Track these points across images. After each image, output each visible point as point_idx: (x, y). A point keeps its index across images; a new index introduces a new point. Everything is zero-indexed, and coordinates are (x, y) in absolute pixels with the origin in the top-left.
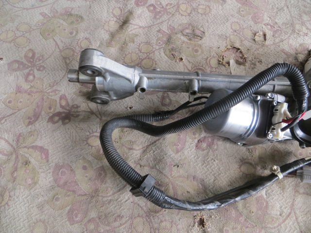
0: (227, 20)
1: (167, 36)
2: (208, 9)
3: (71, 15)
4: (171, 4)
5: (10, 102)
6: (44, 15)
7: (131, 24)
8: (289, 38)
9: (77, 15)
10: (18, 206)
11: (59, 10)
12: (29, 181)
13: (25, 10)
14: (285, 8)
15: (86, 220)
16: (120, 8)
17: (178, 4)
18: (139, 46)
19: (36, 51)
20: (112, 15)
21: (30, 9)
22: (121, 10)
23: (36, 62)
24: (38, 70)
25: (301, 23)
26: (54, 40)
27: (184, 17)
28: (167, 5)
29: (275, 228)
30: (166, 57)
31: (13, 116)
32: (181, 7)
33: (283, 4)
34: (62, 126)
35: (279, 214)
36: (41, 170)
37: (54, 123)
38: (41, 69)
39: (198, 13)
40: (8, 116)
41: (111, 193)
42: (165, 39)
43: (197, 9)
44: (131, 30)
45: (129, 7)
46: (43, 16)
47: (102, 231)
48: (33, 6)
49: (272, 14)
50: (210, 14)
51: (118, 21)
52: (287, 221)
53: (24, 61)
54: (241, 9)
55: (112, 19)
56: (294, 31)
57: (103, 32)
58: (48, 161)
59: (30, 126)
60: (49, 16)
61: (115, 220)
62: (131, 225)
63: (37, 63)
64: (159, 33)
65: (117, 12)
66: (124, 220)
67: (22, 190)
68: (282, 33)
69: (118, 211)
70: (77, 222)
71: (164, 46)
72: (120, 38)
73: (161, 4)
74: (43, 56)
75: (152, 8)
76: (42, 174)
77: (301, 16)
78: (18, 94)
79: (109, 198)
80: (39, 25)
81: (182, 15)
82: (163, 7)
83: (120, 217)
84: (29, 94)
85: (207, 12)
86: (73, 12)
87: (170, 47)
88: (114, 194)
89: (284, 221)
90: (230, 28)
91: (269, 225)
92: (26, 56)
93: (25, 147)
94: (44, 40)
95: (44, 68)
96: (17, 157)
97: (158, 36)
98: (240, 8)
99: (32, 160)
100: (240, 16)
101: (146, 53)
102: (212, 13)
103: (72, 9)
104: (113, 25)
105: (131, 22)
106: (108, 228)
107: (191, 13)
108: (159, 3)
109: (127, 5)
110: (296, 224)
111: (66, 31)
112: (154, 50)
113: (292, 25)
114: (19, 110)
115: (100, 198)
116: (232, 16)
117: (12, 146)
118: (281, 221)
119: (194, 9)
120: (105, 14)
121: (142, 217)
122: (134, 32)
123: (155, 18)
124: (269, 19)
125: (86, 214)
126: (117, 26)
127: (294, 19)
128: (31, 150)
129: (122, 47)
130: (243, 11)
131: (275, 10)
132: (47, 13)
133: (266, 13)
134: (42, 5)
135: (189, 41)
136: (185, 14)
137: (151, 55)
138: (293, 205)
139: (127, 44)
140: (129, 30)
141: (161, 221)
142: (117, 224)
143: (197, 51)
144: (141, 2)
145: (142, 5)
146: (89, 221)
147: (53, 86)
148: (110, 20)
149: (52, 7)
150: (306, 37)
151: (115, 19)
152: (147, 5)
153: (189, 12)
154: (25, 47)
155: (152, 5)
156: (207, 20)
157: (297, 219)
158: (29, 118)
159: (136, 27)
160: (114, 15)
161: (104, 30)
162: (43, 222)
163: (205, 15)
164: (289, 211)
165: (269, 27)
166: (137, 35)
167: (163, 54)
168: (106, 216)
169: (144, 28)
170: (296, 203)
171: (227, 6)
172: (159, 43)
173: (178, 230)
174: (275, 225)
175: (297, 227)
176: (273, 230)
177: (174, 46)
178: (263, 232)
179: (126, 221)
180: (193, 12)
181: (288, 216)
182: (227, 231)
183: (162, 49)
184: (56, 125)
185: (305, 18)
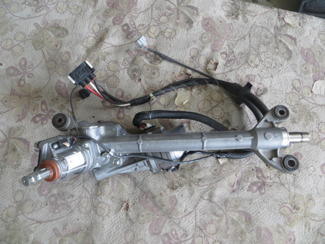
0: (189, 45)
1: (133, 57)
2: (174, 33)
3: (58, 28)
4: (143, 25)
5: (6, 101)
7: (105, 42)
8: (238, 69)
9: (63, 28)
10: (7, 179)
11: (49, 22)
12: (15, 163)
13: (22, 20)
14: (247, 38)
15: (50, 195)
16: (99, 24)
17: (149, 24)
18: (109, 64)
19: (28, 60)
20: (92, 32)
21: (26, 18)
22: (100, 27)
23: (27, 69)
24: (28, 77)
25: (256, 54)
26: (42, 51)
27: (151, 39)
28: (139, 26)
30: (128, 77)
31: (8, 113)
32: (151, 29)
33: (246, 33)
34: (41, 126)
35: (184, 210)
36: (23, 157)
37: (36, 122)
38: (31, 76)
39: (165, 36)
40: (4, 112)
41: (69, 179)
42: (130, 60)
43: (164, 33)
44: (104, 49)
45: (107, 24)
46: (36, 26)
47: (59, 203)
48: (29, 16)
49: (233, 42)
50: (174, 39)
51: (96, 37)
52: (188, 216)
53: (18, 67)
54: (204, 36)
55: (91, 35)
56: (247, 62)
57: (81, 47)
58: (28, 150)
59: (19, 123)
60: (40, 27)
61: (69, 198)
62: (79, 202)
63: (28, 71)
64: (127, 54)
65: (96, 28)
66: (75, 198)
67: (10, 169)
68: (234, 63)
69: (72, 192)
70: (44, 195)
71: (128, 66)
72: (94, 55)
73: (134, 24)
74: (32, 65)
75: (126, 28)
76: (24, 159)
77: (259, 46)
78: (12, 96)
79: (67, 182)
80: (32, 35)
81: (150, 37)
82: (135, 28)
83: (73, 196)
84: (20, 97)
85: (172, 37)
86: (60, 25)
87: (133, 68)
89: (186, 216)
90: (188, 54)
91: (174, 217)
92: (20, 64)
93: (14, 138)
94: (34, 50)
95: (33, 75)
96: (8, 145)
97: (125, 56)
98: (203, 34)
99: (18, 148)
100: (201, 43)
101: (113, 71)
102: (177, 37)
103: (60, 21)
104: (91, 41)
105: (105, 41)
106: (63, 202)
107: (158, 36)
108: (133, 23)
109: (105, 23)
110: (194, 219)
111: (53, 43)
112: (120, 69)
113: (248, 55)
114: (12, 109)
116: (194, 42)
117: (5, 135)
118: (184, 215)
119: (161, 32)
120: (86, 30)
121: (87, 198)
122: (106, 50)
123: (127, 37)
124: (227, 47)
125: (50, 191)
126: (94, 42)
127: (252, 49)
128: (18, 141)
129: (95, 63)
130: (205, 38)
131: (237, 39)
132: (40, 24)
133: (226, 42)
134: (36, 16)
135: (150, 64)
136: (153, 36)
137: (117, 73)
138: (196, 206)
139: (99, 61)
140: (102, 49)
141: (100, 202)
142: (70, 200)
143: (154, 74)
144: (117, 21)
145: (118, 24)
146: (52, 196)
147: (38, 92)
148: (89, 36)
149: (44, 19)
150: (255, 68)
151: (94, 35)
152: (123, 24)
153: (156, 34)
154: (20, 56)
155: (126, 25)
156: (170, 45)
157: (196, 216)
158: (19, 116)
159: (109, 45)
160: (93, 31)
161: (83, 46)
162: (22, 192)
163: (170, 39)
164: (192, 210)
165: (225, 56)
166: (109, 54)
167: (126, 74)
168: (63, 194)
169: (115, 47)
170: (199, 205)
171: (192, 31)
172: (125, 63)
173: (109, 210)
174: (179, 217)
175: (194, 222)
176: (176, 221)
177: (137, 67)
178: (168, 220)
179: (76, 200)
180: (160, 35)
181: (190, 213)
182: (142, 216)
183: (126, 69)
184: (37, 124)
185: (263, 49)
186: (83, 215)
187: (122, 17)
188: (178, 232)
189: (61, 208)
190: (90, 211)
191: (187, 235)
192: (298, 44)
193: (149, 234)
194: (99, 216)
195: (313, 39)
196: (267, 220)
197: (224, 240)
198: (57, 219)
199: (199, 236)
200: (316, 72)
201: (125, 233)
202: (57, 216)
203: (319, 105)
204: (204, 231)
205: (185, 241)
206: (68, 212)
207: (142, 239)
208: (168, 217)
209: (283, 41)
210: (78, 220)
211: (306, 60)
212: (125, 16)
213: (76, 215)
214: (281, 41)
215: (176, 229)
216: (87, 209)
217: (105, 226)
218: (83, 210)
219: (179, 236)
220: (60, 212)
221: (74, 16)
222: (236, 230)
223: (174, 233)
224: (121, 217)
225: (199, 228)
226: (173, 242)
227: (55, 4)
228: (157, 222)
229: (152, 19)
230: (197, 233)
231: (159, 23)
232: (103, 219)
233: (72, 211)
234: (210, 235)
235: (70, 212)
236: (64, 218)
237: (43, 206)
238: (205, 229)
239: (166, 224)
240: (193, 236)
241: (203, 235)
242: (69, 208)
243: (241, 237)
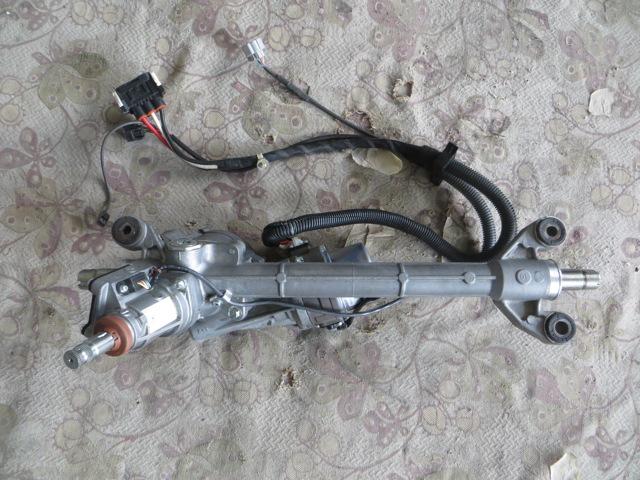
0: (351, 57)
1: (248, 95)
2: (318, 37)
3: (84, 57)
4: (255, 28)
5: (11, 221)
6: (37, 56)
7: (187, 73)
8: (451, 88)
9: (96, 55)
10: (48, 370)
11: (63, 47)
12: (58, 337)
13: (6, 50)
14: (457, 25)
15: (139, 384)
16: (167, 38)
17: (267, 25)
18: (202, 115)
19: (37, 132)
20: (155, 55)
21: (14, 46)
22: (170, 43)
23: (40, 150)
24: (45, 165)
25: (478, 54)
26: (62, 108)
27: (277, 54)
28: (248, 31)
29: (386, 383)
30: (246, 135)
31: (20, 242)
32: (272, 35)
33: (454, 16)
34: (94, 257)
35: (394, 365)
36: (71, 321)
37: (82, 252)
38: (50, 163)
39: (302, 45)
40: (12, 243)
41: (170, 348)
42: (244, 101)
43: (300, 38)
44: (189, 86)
45: (183, 37)
46: (37, 59)
47: (161, 396)
48: (18, 39)
49: (432, 38)
50: (321, 48)
51: (166, 65)
52: (404, 375)
53: (20, 148)
54: (377, 32)
55: (155, 62)
56: (464, 72)
58: (79, 308)
59: (46, 259)
60: (48, 60)
61: (177, 382)
62: (198, 387)
63: (43, 153)
64: (234, 90)
65: (163, 47)
66: (188, 382)
67: (50, 349)
68: (442, 77)
69: (181, 371)
70: (128, 387)
71: (242, 114)
72: (171, 102)
73: (237, 28)
74: (49, 140)
75: (222, 38)
76: (74, 327)
77: (481, 39)
78: (21, 208)
79: (168, 355)
80: (34, 78)
81: (274, 50)
82: (241, 35)
83: (183, 378)
84: (37, 209)
85: (316, 44)
86: (88, 50)
87: (254, 115)
88: (173, 349)
89: (399, 375)
90: (353, 73)
91: (379, 380)
92: (22, 141)
93: (45, 290)
94: (47, 109)
95: (54, 161)
96: (35, 304)
97: (232, 94)
98: (374, 31)
99: (57, 308)
100: (373, 48)
101: (215, 129)
102: (325, 43)
103: (86, 43)
105: (186, 70)
106: (168, 392)
107: (288, 46)
108: (234, 27)
109: (179, 33)
110: (415, 378)
111: (80, 90)
112: (227, 122)
113: (464, 59)
114: (27, 233)
115: (156, 356)
116: (361, 47)
117: (25, 288)
118: (396, 374)
119: (294, 36)
120: (143, 52)
121: (212, 377)
122: (192, 88)
123: (228, 57)
124: (423, 49)
125: (138, 377)
126: (165, 74)
127: (469, 46)
128: (53, 293)
129: (174, 117)
130: (379, 36)
131: (439, 30)
132: (45, 54)
133: (420, 38)
134: (33, 37)
135: (283, 104)
136: (279, 47)
137: (223, 132)
138: (415, 354)
139: (182, 112)
140: (184, 87)
141: (237, 381)
142: (179, 387)
143: (296, 123)
144: (203, 27)
145: (205, 33)
146: (144, 385)
147: (72, 194)
148: (151, 65)
149: (50, 41)
150: (481, 82)
151: (160, 61)
152: (214, 31)
153: (285, 43)
154: (18, 124)
155: (222, 32)
156: (316, 60)
157: (417, 372)
158: (43, 245)
159: (196, 78)
160: (158, 54)
162: (84, 388)
163: (313, 49)
164: (408, 362)
165: (422, 66)
166: (198, 94)
167: (241, 130)
168: (165, 378)
169: (209, 79)
170: (420, 351)
171: (353, 28)
172: (235, 109)
173: (258, 391)
174: (387, 380)
175: (417, 382)
176: (383, 387)
177: (260, 114)
178: (370, 387)
179: (192, 384)
180: (292, 44)
181: (406, 368)
182: (322, 389)
183: (239, 121)
184: (85, 255)
185: (489, 43)
186: (210, 409)
187: (210, 18)
188: (391, 406)
189: (165, 405)
190: (223, 400)
191: (408, 408)
192: (552, 27)
193: (339, 419)
194: (242, 405)
195: (577, 14)
196: (542, 354)
197: (474, 404)
198: (162, 426)
199: (429, 405)
200: (591, 74)
201: (296, 426)
202: (162, 420)
203: (604, 136)
204: (436, 395)
205: (406, 419)
206: (180, 409)
207: (329, 431)
208: (369, 383)
209: (524, 23)
210: (203, 420)
211: (571, 55)
212: (216, 14)
213: (197, 411)
214: (519, 24)
215: (387, 402)
216: (216, 397)
217: (257, 422)
218: (209, 400)
219: (395, 412)
220: (165, 411)
221: (112, 27)
222: (492, 383)
223: (384, 408)
224: (283, 400)
225: (427, 391)
226: (385, 425)
227: (68, 7)
228: (351, 397)
229: (270, 12)
230: (426, 401)
231: (287, 21)
232: (250, 409)
233: (188, 405)
234: (448, 400)
235: (186, 409)
236: (176, 422)
237: (131, 406)
238: (438, 391)
239: (367, 396)
240: (419, 407)
241: (436, 403)
242: (181, 402)
243: (503, 392)
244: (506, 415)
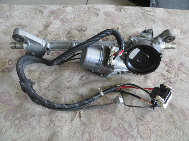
0: (99, 23)
1: (68, 31)
2: (89, 19)
4: (71, 18)
6: (7, 26)
8: (130, 29)
9: (24, 25)
11: (15, 24)
14: (129, 17)
15: (14, 119)
16: (45, 21)
17: (75, 18)
18: (53, 36)
22: (46, 22)
25: (137, 23)
26: (10, 36)
27: (77, 23)
28: (69, 19)
29: (121, 115)
32: (76, 19)
33: (128, 16)
34: (8, 73)
37: (4, 72)
39: (85, 21)
43: (84, 19)
44: (50, 30)
45: (50, 20)
47: (23, 124)
48: (2, 22)
49: (123, 20)
50: (90, 21)
52: (128, 112)
55: (41, 26)
56: (133, 26)
57: (35, 31)
60: (9, 26)
61: (31, 118)
62: (39, 120)
64: (64, 30)
65: (44, 23)
66: (36, 118)
68: (127, 27)
69: (33, 113)
70: (9, 120)
71: (66, 35)
72: (44, 33)
73: (66, 18)
74: (3, 43)
75: (61, 20)
77: (137, 20)
80: (3, 30)
81: (76, 22)
82: (67, 20)
83: (34, 116)
86: (22, 24)
87: (69, 36)
88: (31, 105)
89: (126, 112)
90: (100, 26)
91: (118, 114)
94: (5, 36)
95: (3, 48)
100: (106, 21)
101: (57, 39)
102: (92, 20)
103: (22, 23)
104: (41, 28)
105: (50, 26)
106: (26, 122)
107: (81, 21)
108: (65, 18)
110: (133, 113)
112: (61, 37)
113: (133, 24)
115: (23, 107)
116: (102, 21)
118: (124, 112)
119: (82, 19)
120: (38, 24)
121: (46, 115)
123: (63, 24)
124: (120, 22)
125: (14, 116)
126: (43, 28)
127: (133, 21)
129: (44, 37)
130: (107, 19)
131: (124, 18)
133: (119, 20)
134: (6, 22)
135: (78, 33)
136: (78, 21)
137: (59, 39)
139: (47, 36)
141: (57, 116)
142: (31, 120)
143: (82, 36)
145: (56, 19)
146: (16, 119)
147: (6, 56)
148: (40, 26)
149: (11, 23)
151: (43, 26)
152: (59, 19)
153: (80, 21)
155: (62, 19)
156: (89, 23)
157: (133, 111)
159: (52, 28)
160: (42, 24)
161: (36, 30)
163: (88, 21)
165: (121, 25)
166: (53, 32)
167: (65, 39)
168: (26, 116)
169: (57, 28)
171: (99, 17)
172: (64, 34)
173: (66, 120)
174: (121, 114)
175: (134, 115)
176: (120, 116)
177: (71, 35)
178: (114, 117)
179: (37, 118)
180: (82, 21)
182: (93, 118)
183: (65, 37)
185: (139, 21)
186: (43, 129)
187: (58, 16)
188: (124, 125)
189: (24, 127)
190: (49, 125)
191: (132, 126)
192: (156, 17)
193: (102, 131)
194: (58, 126)
195: (162, 15)
197: (161, 124)
198: (20, 138)
199: (141, 125)
200: (171, 26)
201: (82, 135)
202: (21, 134)
203: (181, 39)
204: (143, 120)
205: (132, 131)
206: (30, 129)
207: (97, 137)
208: (114, 115)
209: (148, 17)
210: (39, 134)
211: (164, 23)
212: (60, 16)
213: (38, 130)
214: (147, 17)
215: (122, 123)
216: (47, 124)
217: (64, 134)
218: (43, 125)
219: (126, 128)
220: (23, 131)
221: (30, 20)
222: (166, 115)
223: (121, 126)
224: (77, 124)
225: (139, 119)
226: (123, 134)
227: (18, 16)
228: (106, 121)
229: (76, 15)
230: (139, 123)
231: (80, 16)
232: (61, 129)
233: (34, 128)
234: (149, 122)
235: (33, 129)
236: (27, 135)
237: (8, 129)
238: (144, 118)
239: (113, 120)
240: (137, 126)
241: (144, 124)
242: (31, 126)
243: (172, 118)
244: (176, 128)
